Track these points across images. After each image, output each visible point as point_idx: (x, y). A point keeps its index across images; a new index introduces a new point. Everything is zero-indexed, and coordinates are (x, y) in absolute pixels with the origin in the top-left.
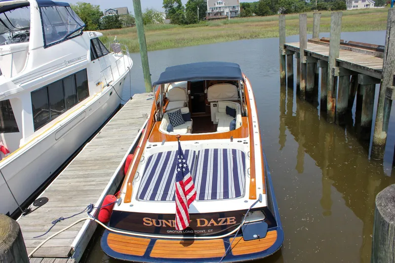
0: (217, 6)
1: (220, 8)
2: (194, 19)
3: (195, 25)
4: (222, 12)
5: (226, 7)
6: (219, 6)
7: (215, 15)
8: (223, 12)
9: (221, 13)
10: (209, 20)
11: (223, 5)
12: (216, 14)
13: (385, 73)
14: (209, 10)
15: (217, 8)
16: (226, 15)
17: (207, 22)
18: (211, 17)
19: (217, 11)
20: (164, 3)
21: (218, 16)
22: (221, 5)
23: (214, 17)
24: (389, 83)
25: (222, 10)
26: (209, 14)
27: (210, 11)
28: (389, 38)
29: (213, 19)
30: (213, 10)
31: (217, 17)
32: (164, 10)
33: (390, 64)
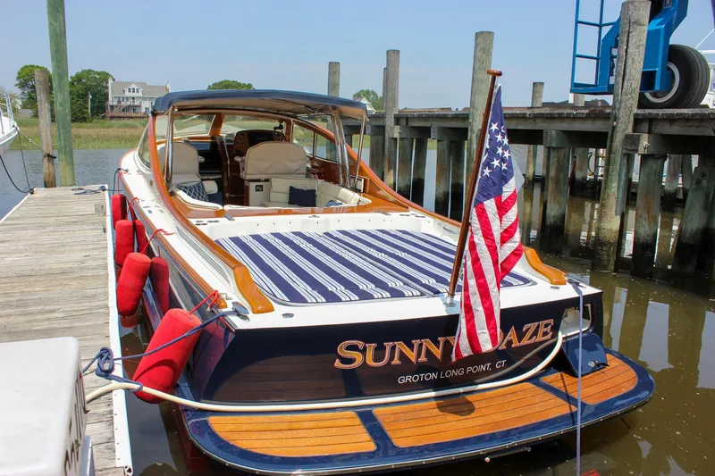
0: (127, 94)
1: (133, 98)
2: (83, 114)
3: (84, 124)
4: (137, 106)
5: (145, 99)
6: (132, 94)
7: (123, 111)
8: (139, 106)
9: (135, 108)
10: (112, 118)
11: (140, 94)
12: (127, 108)
13: (622, 110)
14: (112, 101)
15: (127, 98)
16: (145, 113)
17: (109, 122)
18: (116, 112)
19: (128, 103)
20: (18, 78)
21: (129, 112)
22: (135, 95)
23: (122, 114)
24: (627, 128)
25: (137, 103)
26: (112, 107)
27: (115, 103)
28: (627, 50)
29: (120, 117)
30: (119, 102)
31: (128, 114)
32: (18, 91)
33: (631, 94)
